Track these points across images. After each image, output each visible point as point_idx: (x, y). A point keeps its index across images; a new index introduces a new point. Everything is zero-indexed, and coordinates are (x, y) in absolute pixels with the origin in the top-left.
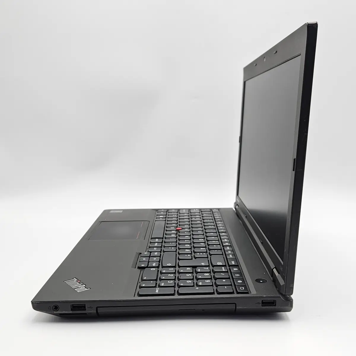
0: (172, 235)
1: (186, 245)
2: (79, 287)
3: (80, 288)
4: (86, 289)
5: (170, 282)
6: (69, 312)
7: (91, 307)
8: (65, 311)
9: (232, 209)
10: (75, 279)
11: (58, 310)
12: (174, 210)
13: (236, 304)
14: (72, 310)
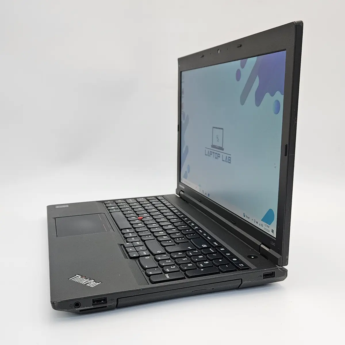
0: (139, 224)
1: (160, 232)
2: (89, 282)
3: (91, 283)
4: (98, 284)
5: (173, 267)
6: (91, 307)
7: (112, 300)
8: (87, 307)
9: (174, 195)
10: (77, 275)
11: (80, 306)
12: (120, 201)
13: (241, 279)
14: (93, 305)
